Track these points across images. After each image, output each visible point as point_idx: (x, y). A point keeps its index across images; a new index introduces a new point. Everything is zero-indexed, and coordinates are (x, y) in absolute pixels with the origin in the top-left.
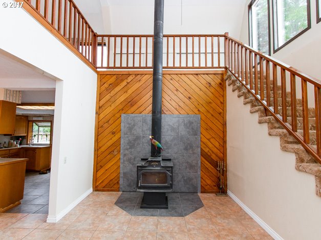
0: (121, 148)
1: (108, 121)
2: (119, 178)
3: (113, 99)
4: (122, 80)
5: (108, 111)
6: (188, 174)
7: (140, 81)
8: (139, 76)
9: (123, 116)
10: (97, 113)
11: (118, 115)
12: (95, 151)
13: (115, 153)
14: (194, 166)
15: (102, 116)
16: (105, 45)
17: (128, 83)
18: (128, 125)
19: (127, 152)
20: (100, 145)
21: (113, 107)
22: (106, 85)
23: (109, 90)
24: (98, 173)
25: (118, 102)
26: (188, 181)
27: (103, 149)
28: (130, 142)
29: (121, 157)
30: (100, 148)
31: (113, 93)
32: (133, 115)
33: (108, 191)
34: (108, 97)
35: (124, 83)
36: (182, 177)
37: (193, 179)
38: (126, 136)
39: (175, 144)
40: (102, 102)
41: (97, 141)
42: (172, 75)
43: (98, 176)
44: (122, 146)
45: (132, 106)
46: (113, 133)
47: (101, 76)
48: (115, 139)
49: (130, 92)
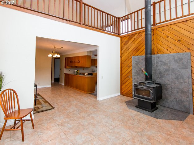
0: (133, 75)
1: (126, 60)
2: (132, 91)
3: (127, 49)
4: (132, 38)
5: (125, 55)
6: (180, 97)
7: (141, 36)
8: (141, 33)
9: (133, 57)
10: (120, 57)
11: (130, 57)
12: (121, 75)
13: (130, 77)
14: (185, 92)
15: (123, 58)
16: (129, 18)
17: (135, 39)
18: (135, 62)
19: (135, 77)
20: (123, 72)
21: (128, 53)
22: (124, 42)
23: (125, 44)
24: (122, 86)
25: (130, 50)
26: (180, 102)
27: (124, 75)
28: (137, 72)
29: (133, 79)
30: (123, 74)
31: (127, 45)
32: (138, 56)
33: (127, 96)
34: (125, 48)
35: (133, 39)
36: (175, 98)
37: (184, 102)
38: (135, 68)
39: (167, 74)
40: (123, 51)
41: (121, 70)
42: (162, 27)
43: (123, 88)
44: (133, 74)
45: (137, 51)
46: (129, 67)
47: (122, 38)
48: (129, 69)
49: (136, 43)
